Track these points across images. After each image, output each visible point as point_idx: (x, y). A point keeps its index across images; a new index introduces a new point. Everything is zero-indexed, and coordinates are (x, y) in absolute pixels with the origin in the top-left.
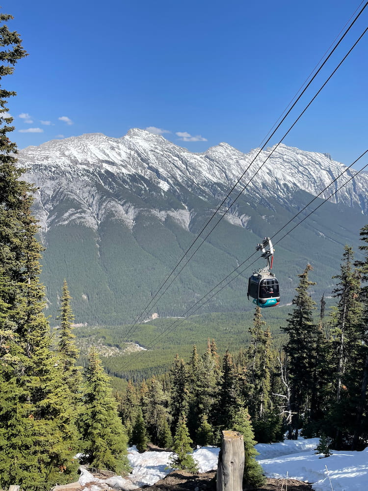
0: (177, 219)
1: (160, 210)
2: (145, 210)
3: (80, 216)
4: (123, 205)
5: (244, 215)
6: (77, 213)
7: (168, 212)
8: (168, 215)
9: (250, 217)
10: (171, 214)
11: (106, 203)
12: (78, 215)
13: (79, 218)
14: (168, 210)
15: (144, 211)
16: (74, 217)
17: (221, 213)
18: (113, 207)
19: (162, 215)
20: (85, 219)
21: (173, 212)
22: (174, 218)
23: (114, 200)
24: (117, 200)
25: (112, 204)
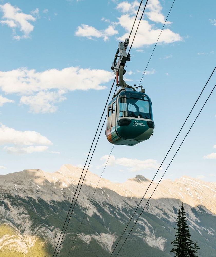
0: (101, 242)
1: (86, 235)
2: (73, 235)
3: (13, 241)
4: (52, 230)
5: (160, 238)
6: (11, 238)
7: (93, 236)
8: (92, 238)
9: (166, 240)
10: (96, 238)
11: (38, 228)
12: (11, 241)
13: (12, 243)
14: (93, 234)
15: (71, 235)
16: (7, 243)
17: (140, 236)
18: (43, 232)
19: (87, 238)
20: (17, 244)
21: (97, 235)
22: (98, 241)
23: (45, 226)
24: (47, 226)
25: (42, 229)
